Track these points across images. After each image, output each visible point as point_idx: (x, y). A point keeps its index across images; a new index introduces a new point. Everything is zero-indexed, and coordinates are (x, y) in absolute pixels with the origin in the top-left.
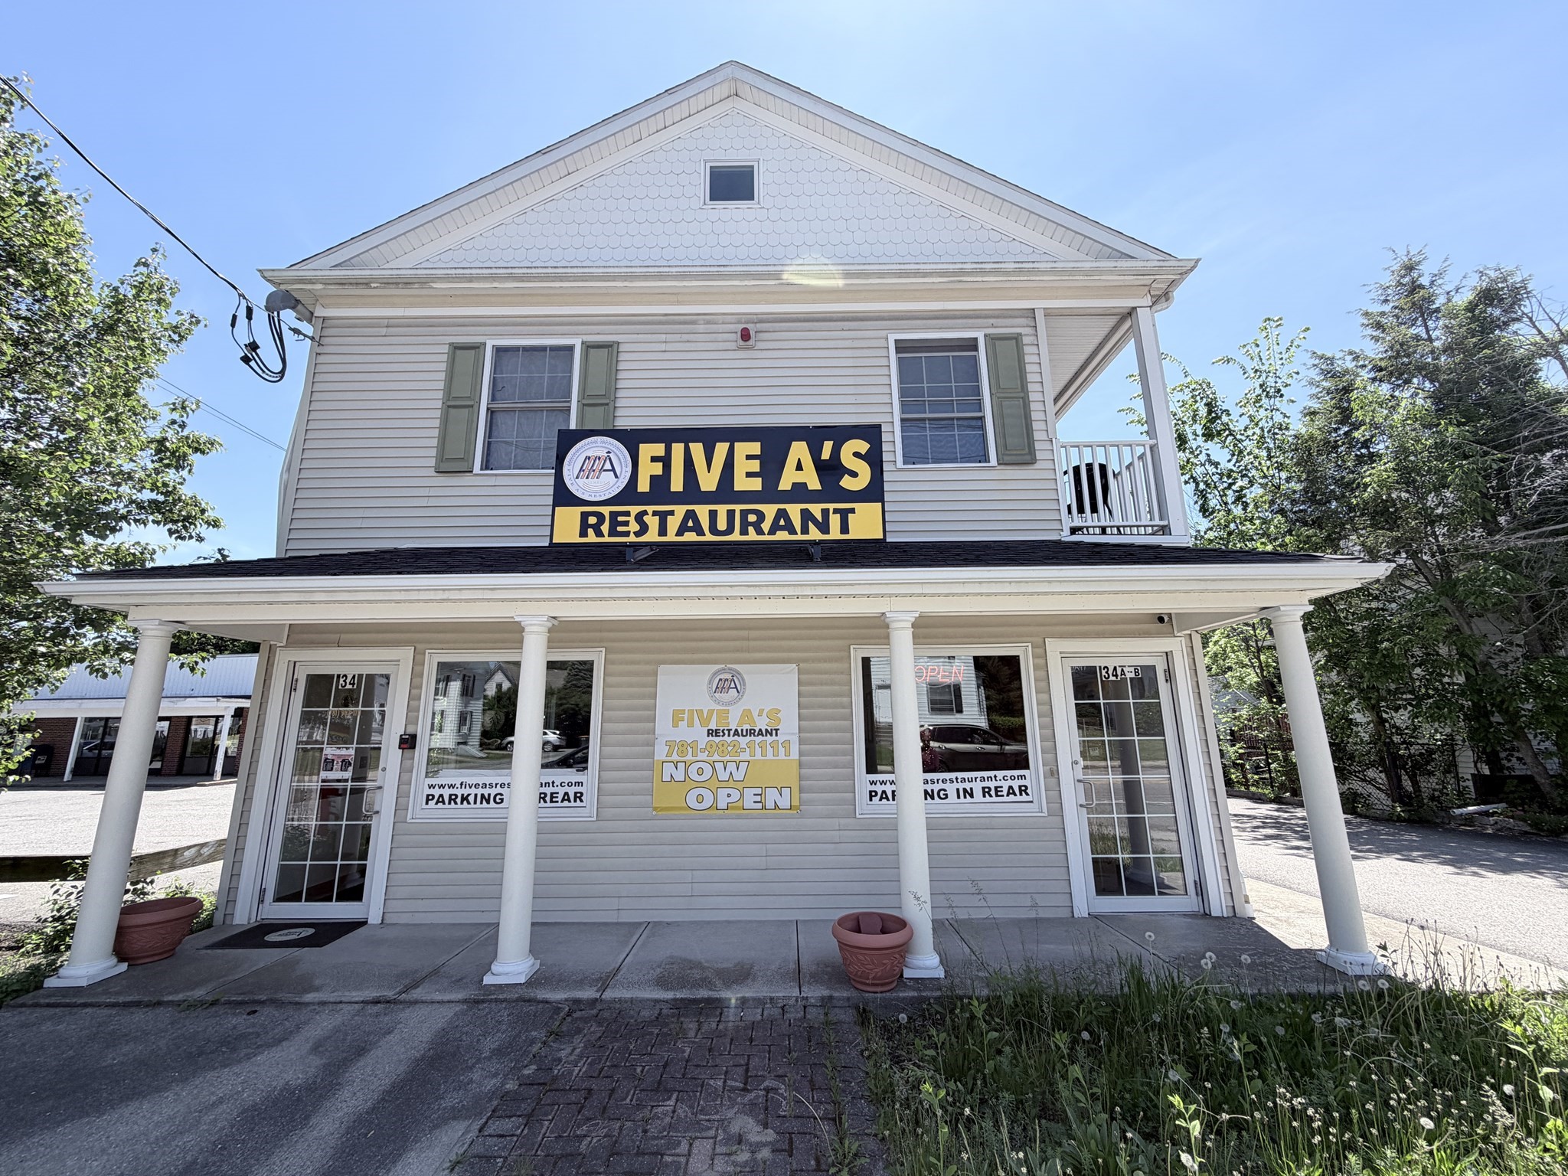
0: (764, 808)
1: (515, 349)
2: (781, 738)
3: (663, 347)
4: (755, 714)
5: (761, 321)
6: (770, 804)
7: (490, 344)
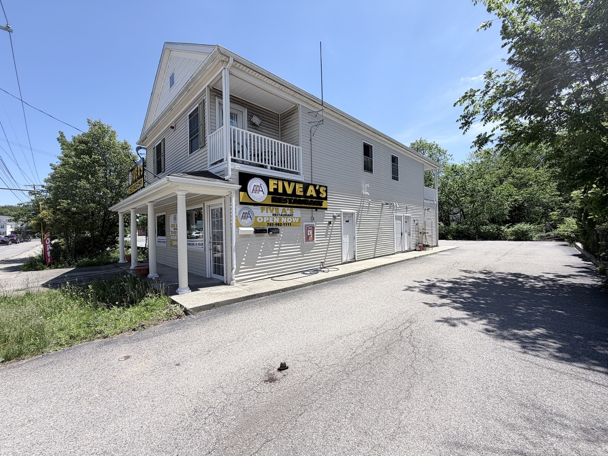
1: (158, 146)
3: (168, 136)
5: (175, 122)
7: (155, 146)
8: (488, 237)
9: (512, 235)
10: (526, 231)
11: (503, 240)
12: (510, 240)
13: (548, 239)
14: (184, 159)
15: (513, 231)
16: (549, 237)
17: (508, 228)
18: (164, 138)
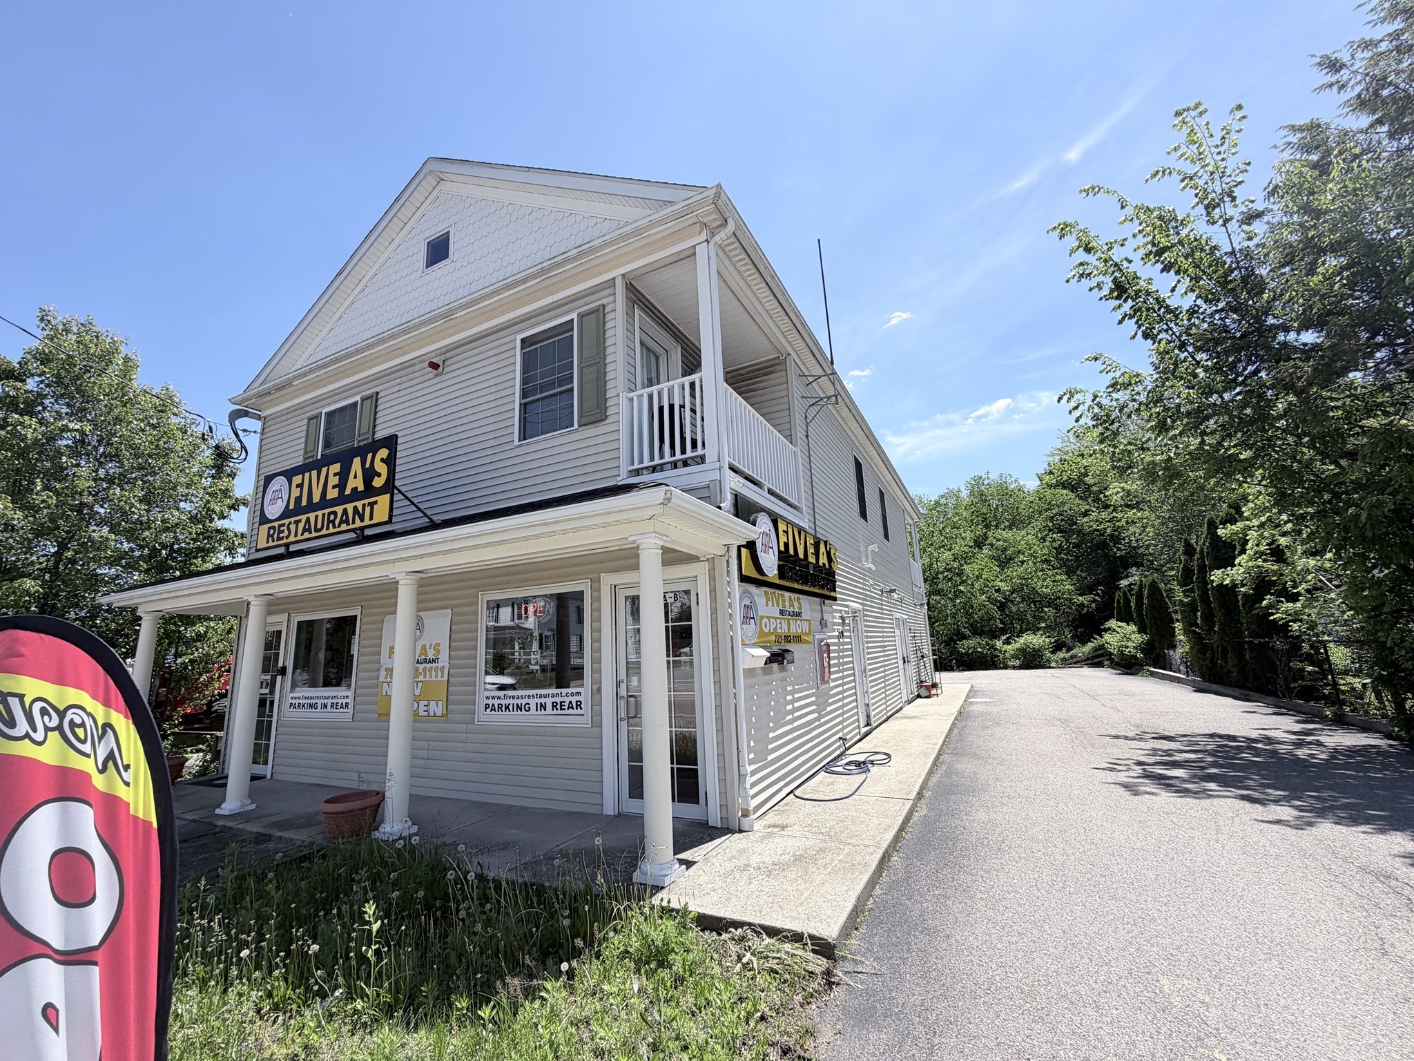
0: (429, 716)
1: (334, 412)
2: (440, 665)
3: (397, 388)
4: (428, 647)
5: (448, 351)
6: (432, 713)
7: (324, 411)
8: (975, 662)
9: (1015, 657)
10: (1039, 650)
11: (1002, 668)
12: (1014, 668)
13: (1075, 663)
14: (489, 452)
15: (1019, 650)
16: (1075, 660)
17: (1007, 642)
18: (377, 393)
